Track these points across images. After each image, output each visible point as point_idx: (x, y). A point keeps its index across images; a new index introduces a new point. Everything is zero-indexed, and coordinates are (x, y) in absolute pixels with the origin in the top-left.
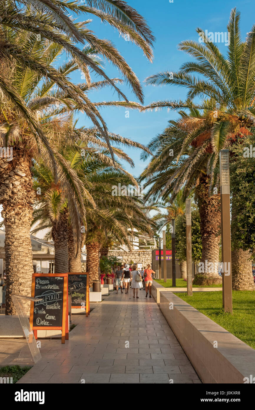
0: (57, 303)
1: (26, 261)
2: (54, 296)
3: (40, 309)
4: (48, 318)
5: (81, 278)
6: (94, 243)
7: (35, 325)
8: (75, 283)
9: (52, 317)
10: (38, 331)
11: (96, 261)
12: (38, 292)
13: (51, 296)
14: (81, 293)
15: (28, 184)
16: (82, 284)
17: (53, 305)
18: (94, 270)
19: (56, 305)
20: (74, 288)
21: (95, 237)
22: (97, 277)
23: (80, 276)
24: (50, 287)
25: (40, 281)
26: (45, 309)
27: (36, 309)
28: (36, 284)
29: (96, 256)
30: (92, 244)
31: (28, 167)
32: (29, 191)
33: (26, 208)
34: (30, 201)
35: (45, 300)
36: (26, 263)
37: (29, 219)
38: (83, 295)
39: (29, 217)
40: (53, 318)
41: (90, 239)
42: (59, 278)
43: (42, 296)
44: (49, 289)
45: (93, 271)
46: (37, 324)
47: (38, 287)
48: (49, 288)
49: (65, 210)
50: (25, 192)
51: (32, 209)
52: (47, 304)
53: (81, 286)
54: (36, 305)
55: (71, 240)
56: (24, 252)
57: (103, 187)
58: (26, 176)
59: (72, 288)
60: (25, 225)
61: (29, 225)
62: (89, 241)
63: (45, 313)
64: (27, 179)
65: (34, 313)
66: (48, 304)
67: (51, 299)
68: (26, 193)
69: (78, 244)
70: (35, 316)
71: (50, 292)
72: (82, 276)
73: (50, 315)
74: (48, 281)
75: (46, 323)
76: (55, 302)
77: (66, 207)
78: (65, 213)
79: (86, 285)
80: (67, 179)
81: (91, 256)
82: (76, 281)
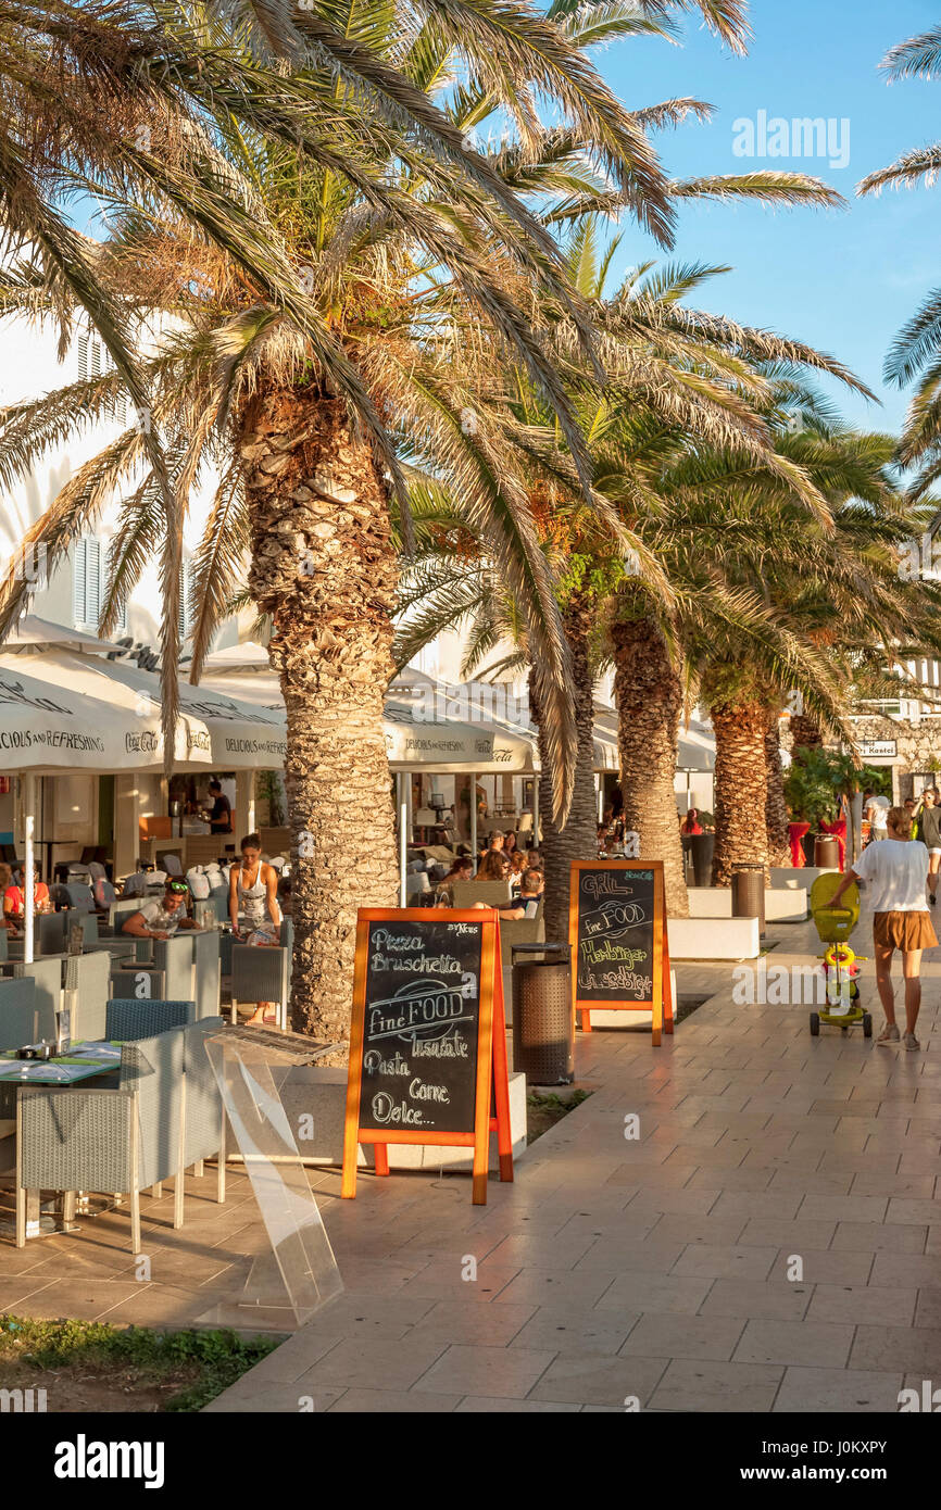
0: (457, 1032)
1: (363, 840)
2: (442, 1001)
3: (388, 1057)
4: (419, 1094)
5: (630, 883)
6: (742, 706)
7: (367, 1121)
8: (609, 903)
9: (436, 1089)
10: (390, 1147)
11: (755, 780)
12: (379, 984)
13: (429, 1004)
14: (633, 947)
15: (370, 531)
16: (634, 908)
17: (440, 1042)
18: (747, 816)
19: (452, 1042)
20: (603, 924)
21: (745, 683)
22: (759, 845)
23: (629, 875)
24: (427, 965)
25: (389, 939)
26: (408, 1058)
27: (372, 1055)
28: (372, 950)
29: (752, 758)
30: (736, 709)
31: (366, 464)
32: (372, 560)
33: (364, 629)
34: (380, 597)
35: (407, 1020)
36: (365, 847)
37: (374, 672)
38: (640, 956)
39: (377, 663)
40: (438, 1093)
41: (725, 690)
42: (463, 929)
43: (393, 1001)
44: (424, 975)
45: (743, 819)
46: (377, 1118)
47: (380, 964)
48: (421, 969)
49: (574, 601)
50: (354, 565)
51: (389, 630)
52: (414, 1036)
53: (630, 917)
54: (371, 1038)
55: (629, 708)
56: (358, 803)
57: (718, 508)
58: (359, 502)
59: (597, 927)
60: (361, 693)
61: (377, 692)
62: (725, 698)
63: (407, 1073)
64: (365, 513)
65: (364, 1071)
66: (418, 1037)
67: (429, 1015)
68: (360, 569)
69: (565, 770)
70: (370, 1081)
71: (427, 984)
72: (636, 876)
73: (426, 1082)
74: (419, 940)
75: (412, 1116)
76: (447, 1026)
77: (579, 588)
78: (575, 615)
79: (650, 916)
80: (495, 518)
81: (733, 761)
82: (610, 897)
